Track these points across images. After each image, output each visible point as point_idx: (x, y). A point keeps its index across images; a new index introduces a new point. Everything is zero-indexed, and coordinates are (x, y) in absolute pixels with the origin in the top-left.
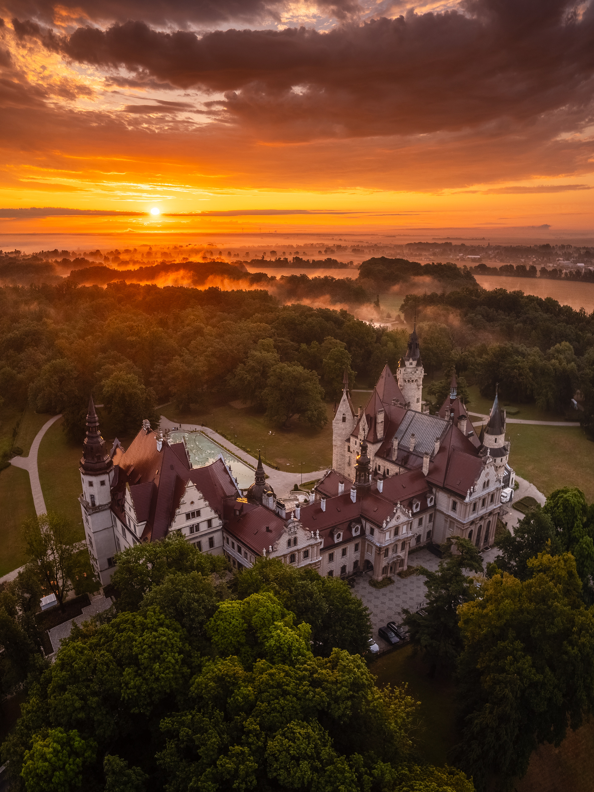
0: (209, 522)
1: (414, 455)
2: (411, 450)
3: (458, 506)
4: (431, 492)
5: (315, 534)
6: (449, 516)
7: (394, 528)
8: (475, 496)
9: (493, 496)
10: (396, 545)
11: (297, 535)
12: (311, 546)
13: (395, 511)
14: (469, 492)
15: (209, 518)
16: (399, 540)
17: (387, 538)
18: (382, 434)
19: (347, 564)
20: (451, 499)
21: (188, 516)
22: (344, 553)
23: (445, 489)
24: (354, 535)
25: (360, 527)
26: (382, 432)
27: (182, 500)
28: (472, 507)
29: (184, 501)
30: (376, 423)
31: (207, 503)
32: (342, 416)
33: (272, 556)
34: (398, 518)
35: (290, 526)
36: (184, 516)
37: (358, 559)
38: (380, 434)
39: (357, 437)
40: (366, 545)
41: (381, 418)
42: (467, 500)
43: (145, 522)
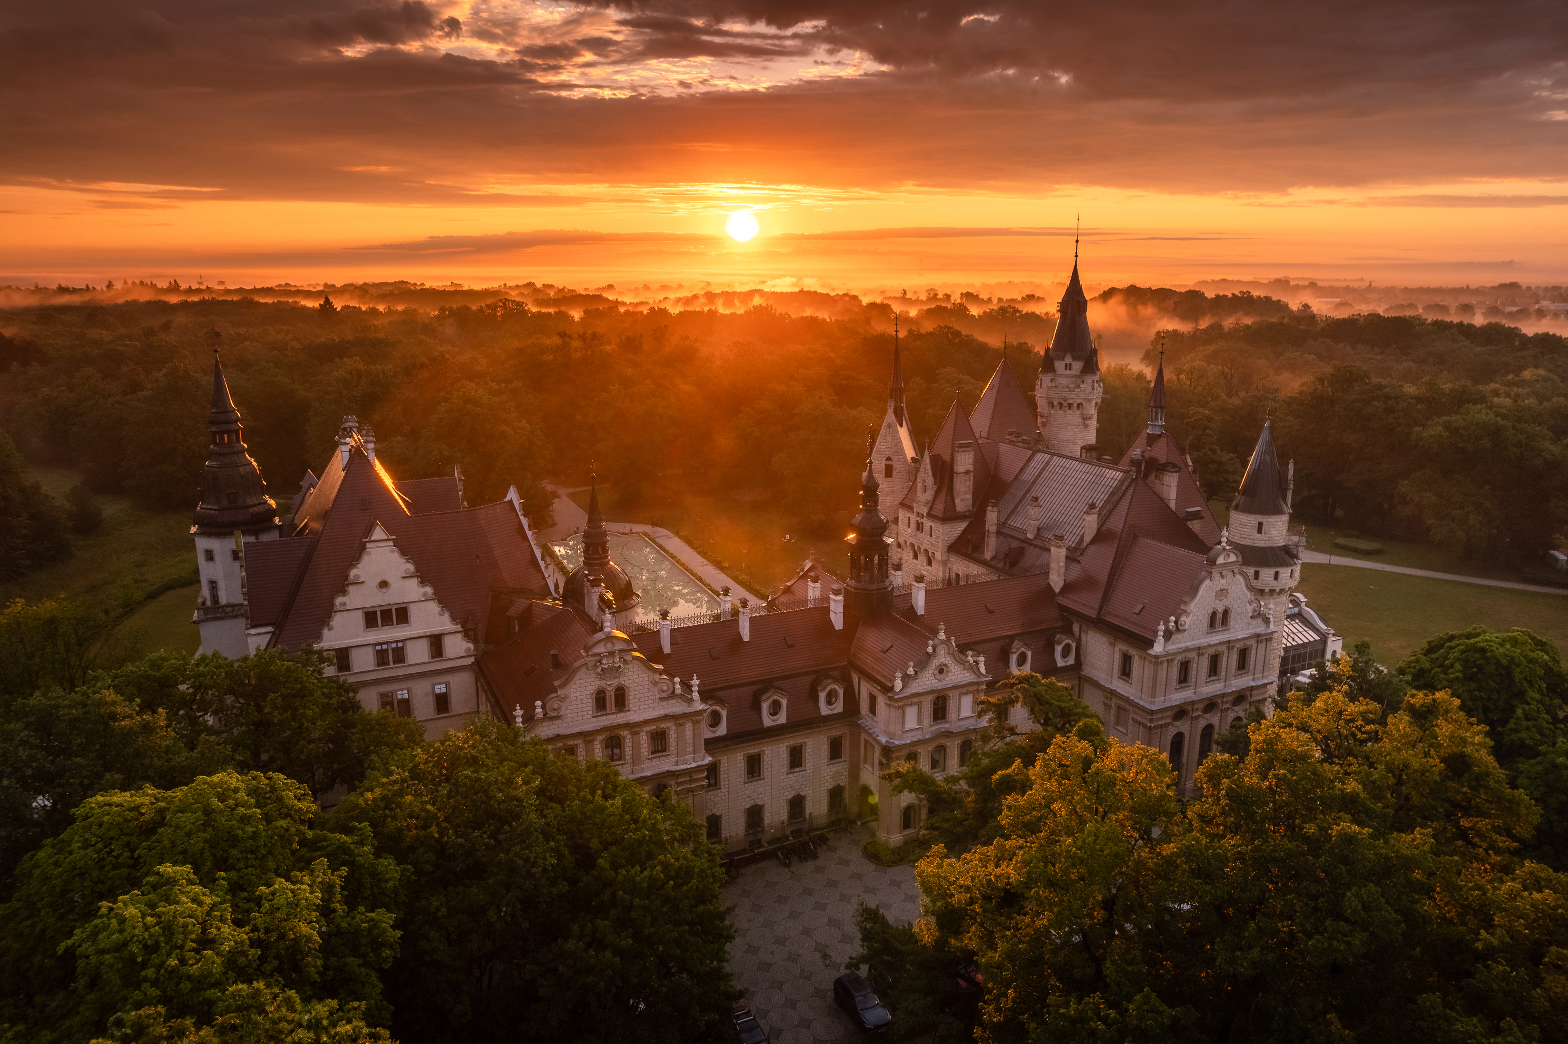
0: (436, 642)
1: (1036, 546)
2: (1030, 536)
3: (1136, 664)
4: (1069, 632)
5: (687, 686)
6: (1112, 693)
7: (931, 698)
8: (1180, 643)
9: (1243, 654)
10: (942, 749)
11: (624, 681)
12: (678, 719)
13: (930, 649)
14: (1162, 627)
15: (435, 630)
16: (948, 734)
17: (911, 722)
18: (970, 502)
19: (807, 792)
20: (1117, 649)
21: (371, 619)
22: (796, 759)
23: (1100, 624)
24: (825, 710)
25: (841, 692)
26: (969, 496)
27: (353, 573)
28: (1175, 670)
29: (357, 576)
30: (952, 473)
31: (429, 590)
32: (884, 462)
33: (546, 731)
34: (941, 671)
35: (600, 649)
36: (359, 617)
37: (843, 781)
38: (963, 499)
39: (910, 508)
40: (862, 745)
41: (964, 462)
42: (1158, 648)
43: (270, 629)
